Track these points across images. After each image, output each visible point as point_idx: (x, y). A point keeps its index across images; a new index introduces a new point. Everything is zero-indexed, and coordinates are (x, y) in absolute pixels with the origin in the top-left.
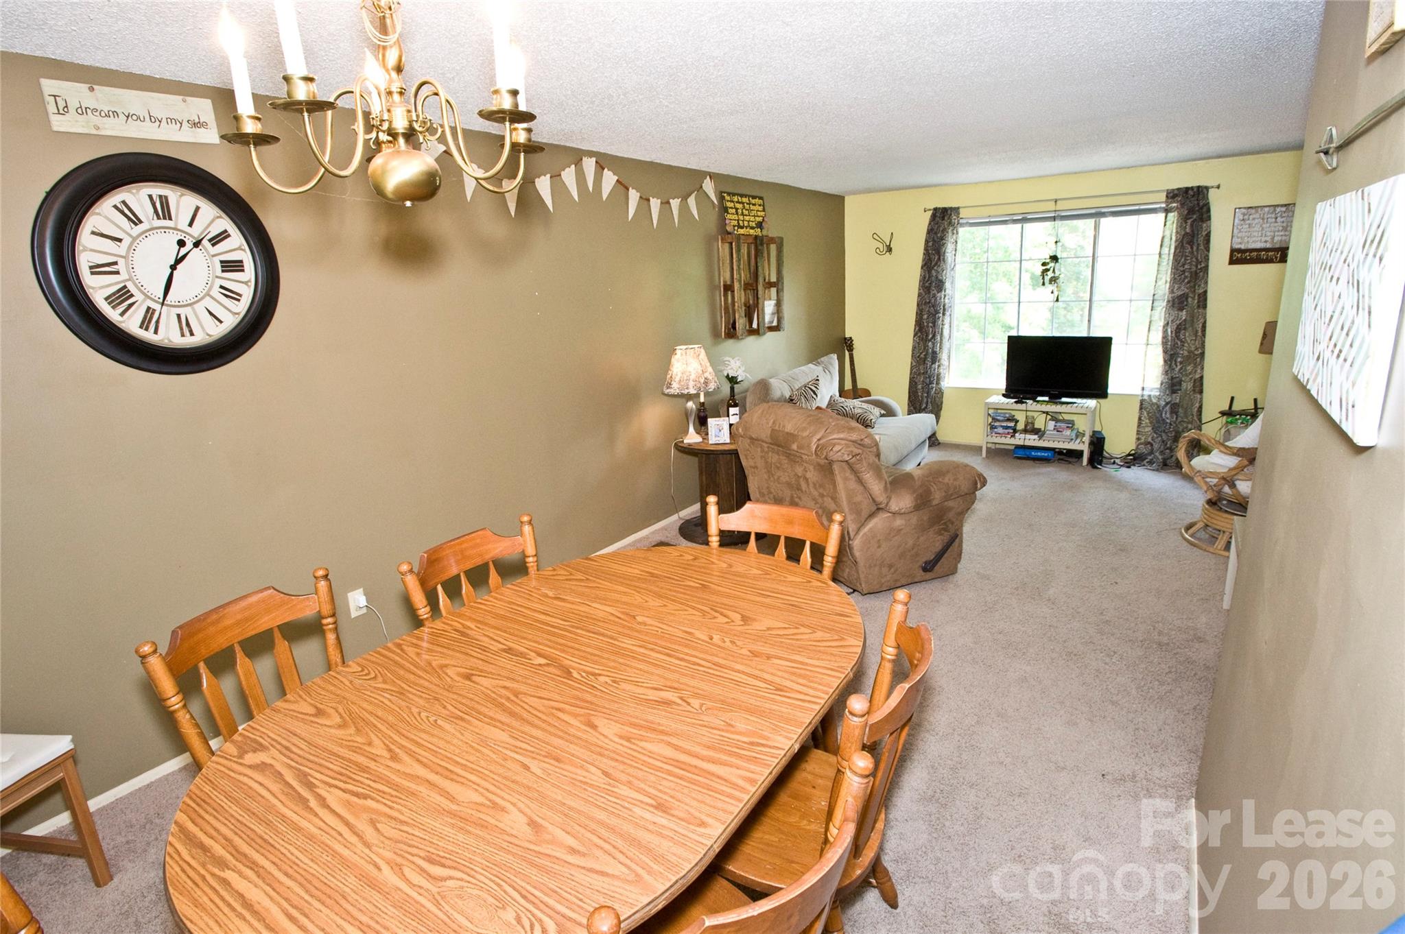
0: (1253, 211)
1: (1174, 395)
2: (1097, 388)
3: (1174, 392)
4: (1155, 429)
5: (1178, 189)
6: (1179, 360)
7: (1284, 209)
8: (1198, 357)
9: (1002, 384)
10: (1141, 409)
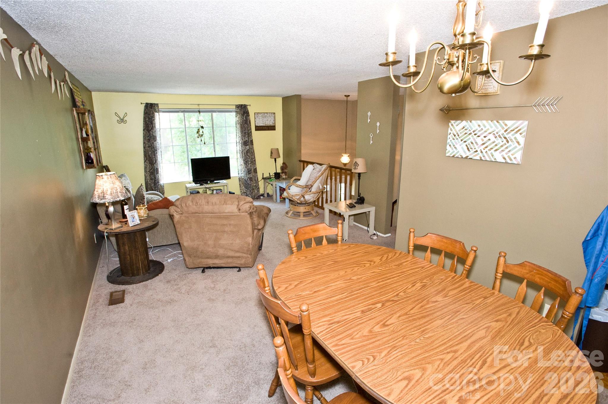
0: (259, 114)
1: (250, 175)
2: (227, 175)
3: (249, 174)
4: (246, 188)
5: (239, 105)
6: (249, 163)
7: (267, 114)
8: (254, 162)
9: (191, 179)
10: (239, 181)
